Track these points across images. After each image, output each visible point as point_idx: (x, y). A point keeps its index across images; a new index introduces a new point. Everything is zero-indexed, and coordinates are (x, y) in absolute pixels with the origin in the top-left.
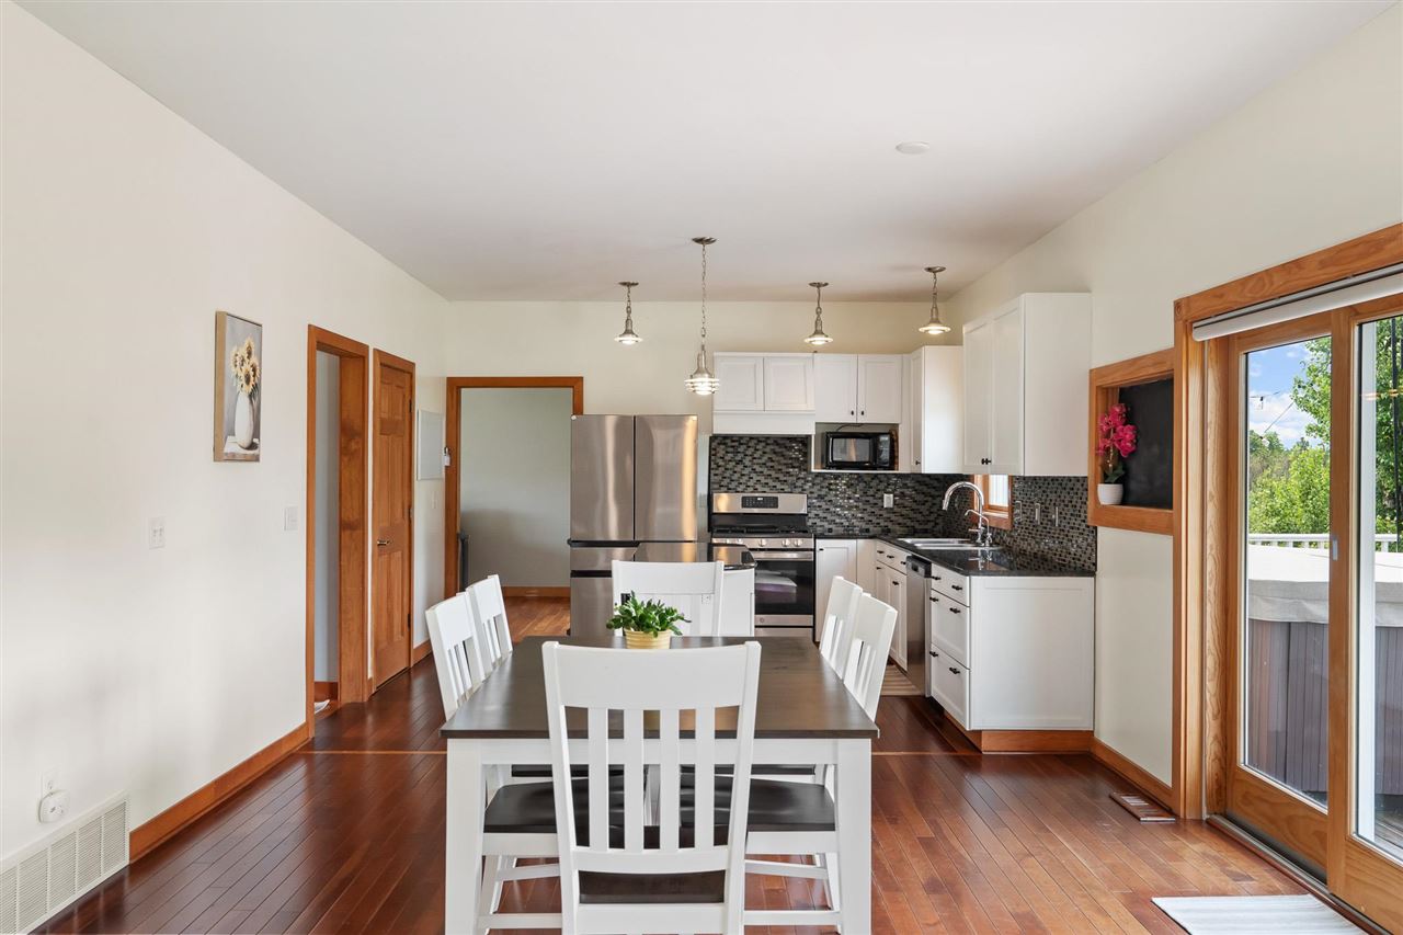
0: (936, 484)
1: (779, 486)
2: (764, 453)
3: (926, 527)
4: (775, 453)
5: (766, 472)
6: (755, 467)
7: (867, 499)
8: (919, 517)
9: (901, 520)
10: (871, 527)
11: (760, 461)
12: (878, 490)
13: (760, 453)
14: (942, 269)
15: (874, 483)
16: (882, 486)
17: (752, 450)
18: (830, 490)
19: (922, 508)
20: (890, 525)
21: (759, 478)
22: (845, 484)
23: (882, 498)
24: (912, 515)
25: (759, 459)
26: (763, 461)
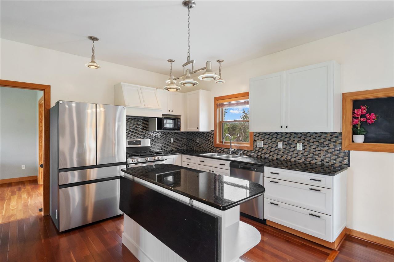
0: (184, 135)
1: (139, 136)
2: (134, 124)
3: (182, 148)
4: (138, 124)
5: (135, 131)
6: (130, 129)
7: (167, 140)
8: (180, 145)
9: (175, 146)
10: (167, 149)
11: (133, 127)
12: (170, 137)
13: (132, 124)
14: (223, 61)
15: (169, 134)
16: (170, 136)
17: (129, 123)
18: (156, 137)
19: (181, 143)
20: (173, 149)
21: (132, 134)
22: (160, 135)
23: (170, 140)
24: (178, 145)
25: (132, 126)
26: (134, 127)
